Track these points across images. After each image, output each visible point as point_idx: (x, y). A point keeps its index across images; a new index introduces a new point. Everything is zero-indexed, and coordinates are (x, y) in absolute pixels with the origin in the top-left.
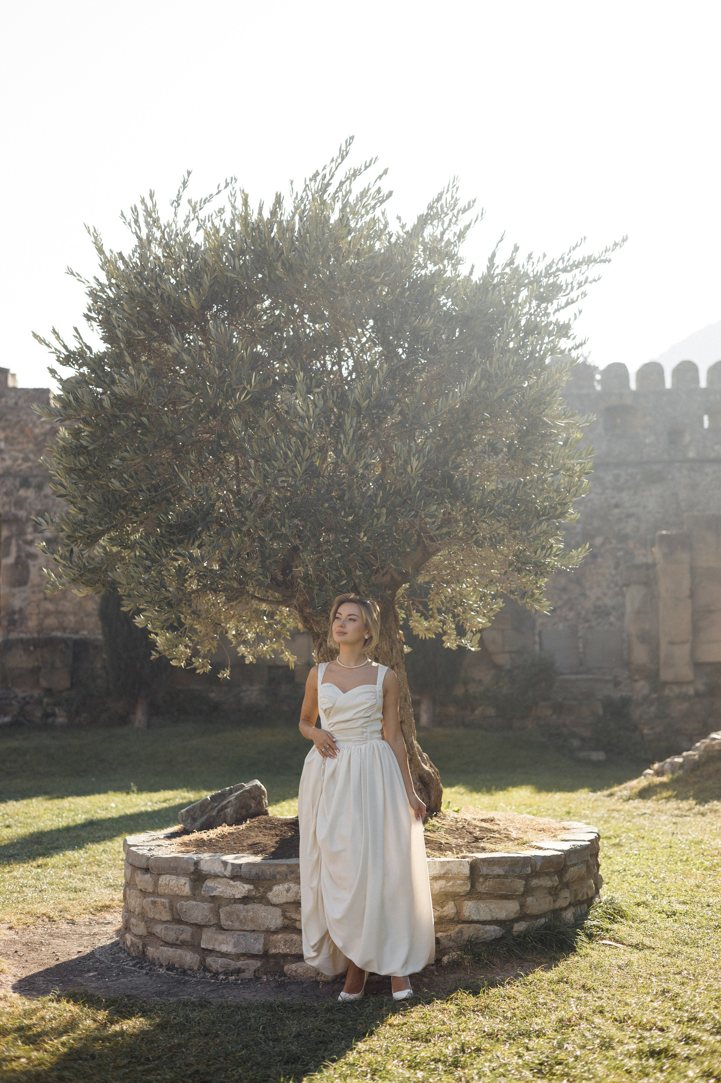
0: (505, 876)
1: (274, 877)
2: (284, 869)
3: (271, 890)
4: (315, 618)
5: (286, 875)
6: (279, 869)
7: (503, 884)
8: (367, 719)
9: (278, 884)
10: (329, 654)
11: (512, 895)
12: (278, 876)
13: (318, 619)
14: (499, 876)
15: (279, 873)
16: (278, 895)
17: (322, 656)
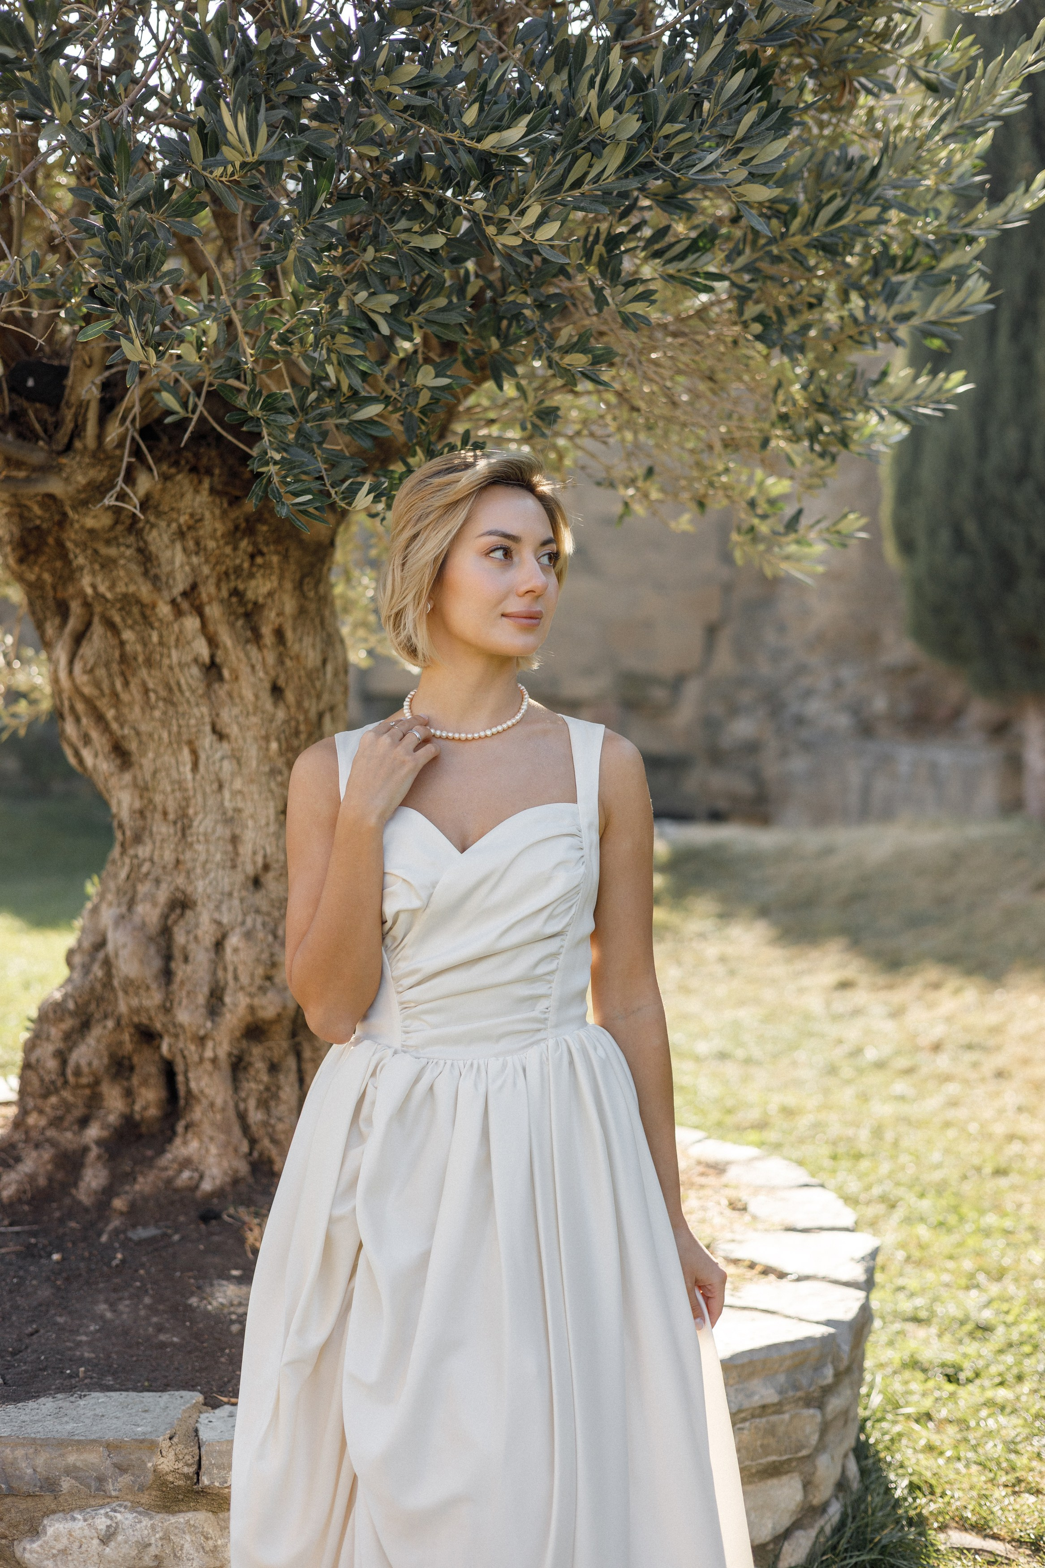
0: (777, 1408)
1: (50, 1486)
2: (93, 1458)
3: (34, 1531)
4: (104, 551)
5: (101, 1480)
6: (72, 1458)
7: (771, 1431)
8: (551, 946)
9: (66, 1510)
10: (115, 667)
11: (789, 1461)
12: (66, 1484)
13: (112, 551)
14: (764, 1409)
15: (69, 1471)
16: (64, 1552)
17: (91, 671)
